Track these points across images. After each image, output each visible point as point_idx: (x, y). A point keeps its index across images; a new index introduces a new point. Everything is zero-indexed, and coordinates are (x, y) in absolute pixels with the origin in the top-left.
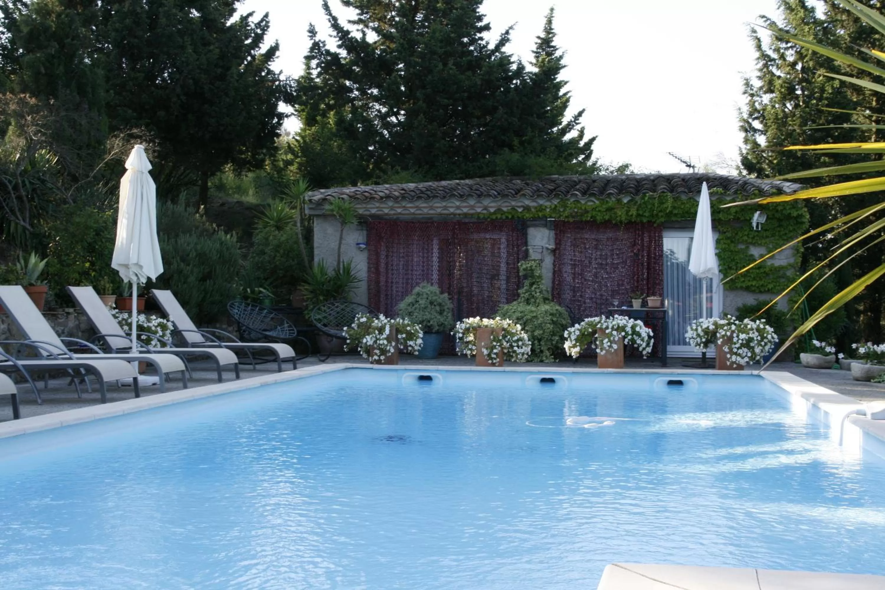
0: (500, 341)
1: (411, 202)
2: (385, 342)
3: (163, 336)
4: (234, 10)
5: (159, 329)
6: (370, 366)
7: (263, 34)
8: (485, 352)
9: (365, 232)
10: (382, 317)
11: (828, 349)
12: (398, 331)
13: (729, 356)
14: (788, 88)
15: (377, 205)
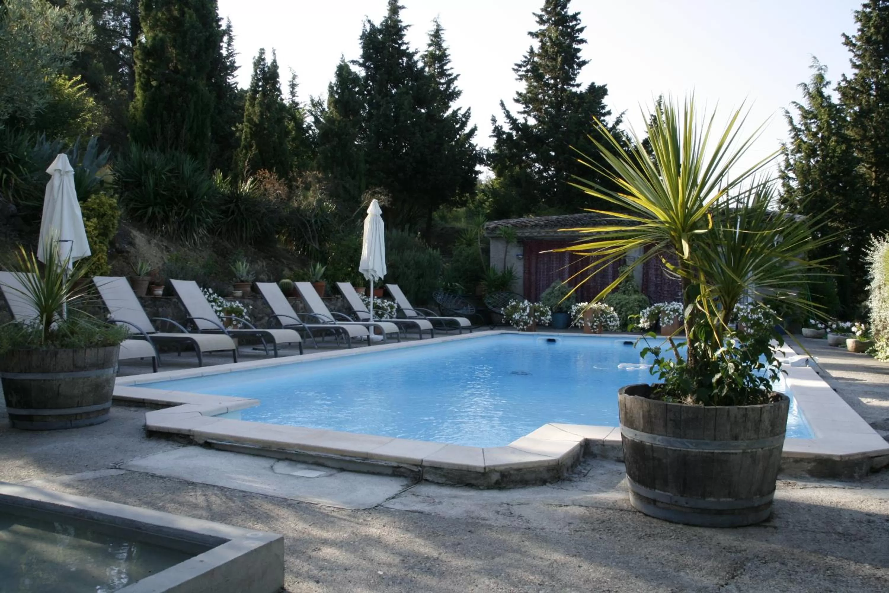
0: (598, 317)
1: (551, 228)
2: (527, 317)
3: (392, 311)
4: (450, 107)
5: (389, 308)
6: (517, 332)
7: (467, 121)
8: (589, 324)
9: (522, 248)
10: (526, 302)
11: (819, 326)
12: (535, 311)
13: (745, 329)
14: (811, 150)
15: (530, 230)
